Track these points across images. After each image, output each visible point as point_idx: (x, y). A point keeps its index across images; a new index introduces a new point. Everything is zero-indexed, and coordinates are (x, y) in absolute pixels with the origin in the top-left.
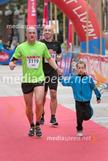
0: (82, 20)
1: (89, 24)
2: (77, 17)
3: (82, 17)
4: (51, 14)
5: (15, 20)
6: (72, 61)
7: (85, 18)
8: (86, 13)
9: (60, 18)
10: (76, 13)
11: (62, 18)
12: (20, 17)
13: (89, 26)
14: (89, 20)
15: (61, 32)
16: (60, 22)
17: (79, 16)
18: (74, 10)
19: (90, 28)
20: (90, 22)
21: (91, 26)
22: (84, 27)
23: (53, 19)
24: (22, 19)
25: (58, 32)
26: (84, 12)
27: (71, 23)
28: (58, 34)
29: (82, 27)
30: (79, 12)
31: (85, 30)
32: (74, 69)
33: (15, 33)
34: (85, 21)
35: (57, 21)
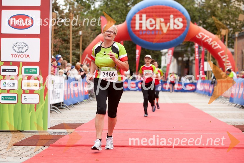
0: (224, 60)
1: (228, 63)
3: (224, 58)
7: (226, 59)
8: (226, 56)
10: (220, 55)
13: (228, 64)
14: (228, 60)
17: (222, 57)
18: (219, 53)
19: (229, 65)
22: (225, 64)
26: (225, 54)
29: (223, 65)
30: (222, 54)
34: (226, 61)
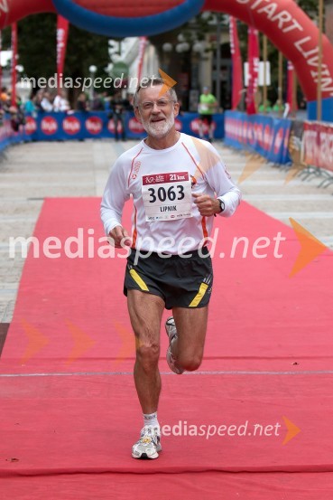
0: (310, 62)
2: (302, 56)
3: (310, 57)
5: (194, 61)
6: (290, 135)
7: (316, 58)
9: (272, 59)
10: (300, 49)
11: (277, 58)
12: (204, 55)
13: (323, 73)
15: (274, 83)
17: (305, 55)
18: (297, 44)
19: (325, 76)
20: (323, 66)
21: (326, 72)
22: (313, 74)
23: (261, 59)
24: (206, 59)
25: (268, 83)
27: (291, 68)
28: (268, 87)
29: (310, 75)
30: (305, 47)
31: (316, 81)
32: (294, 150)
33: (194, 84)
34: (316, 65)
35: (268, 64)
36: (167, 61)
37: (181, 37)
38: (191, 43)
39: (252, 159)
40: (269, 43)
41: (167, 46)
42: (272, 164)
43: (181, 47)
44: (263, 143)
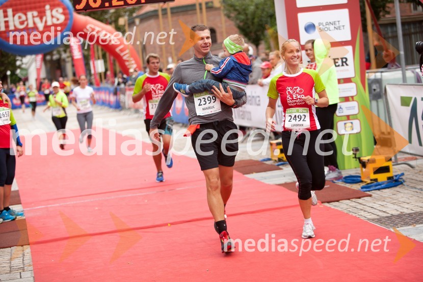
0: (125, 58)
2: (120, 55)
3: (124, 55)
4: (96, 55)
5: (62, 63)
7: (127, 55)
8: (127, 51)
9: (104, 57)
10: (118, 52)
12: (67, 60)
15: (106, 70)
16: (105, 62)
17: (122, 54)
18: (117, 50)
19: (133, 64)
20: (131, 59)
21: (133, 62)
22: (127, 63)
23: (99, 59)
24: (68, 62)
25: (103, 70)
26: (125, 50)
28: (103, 72)
29: (125, 64)
30: (122, 51)
31: (128, 67)
34: (128, 59)
35: (102, 60)
36: (49, 65)
37: (55, 52)
38: (60, 55)
39: (101, 109)
40: (102, 50)
41: (48, 58)
42: (111, 110)
43: (55, 57)
44: (106, 100)
